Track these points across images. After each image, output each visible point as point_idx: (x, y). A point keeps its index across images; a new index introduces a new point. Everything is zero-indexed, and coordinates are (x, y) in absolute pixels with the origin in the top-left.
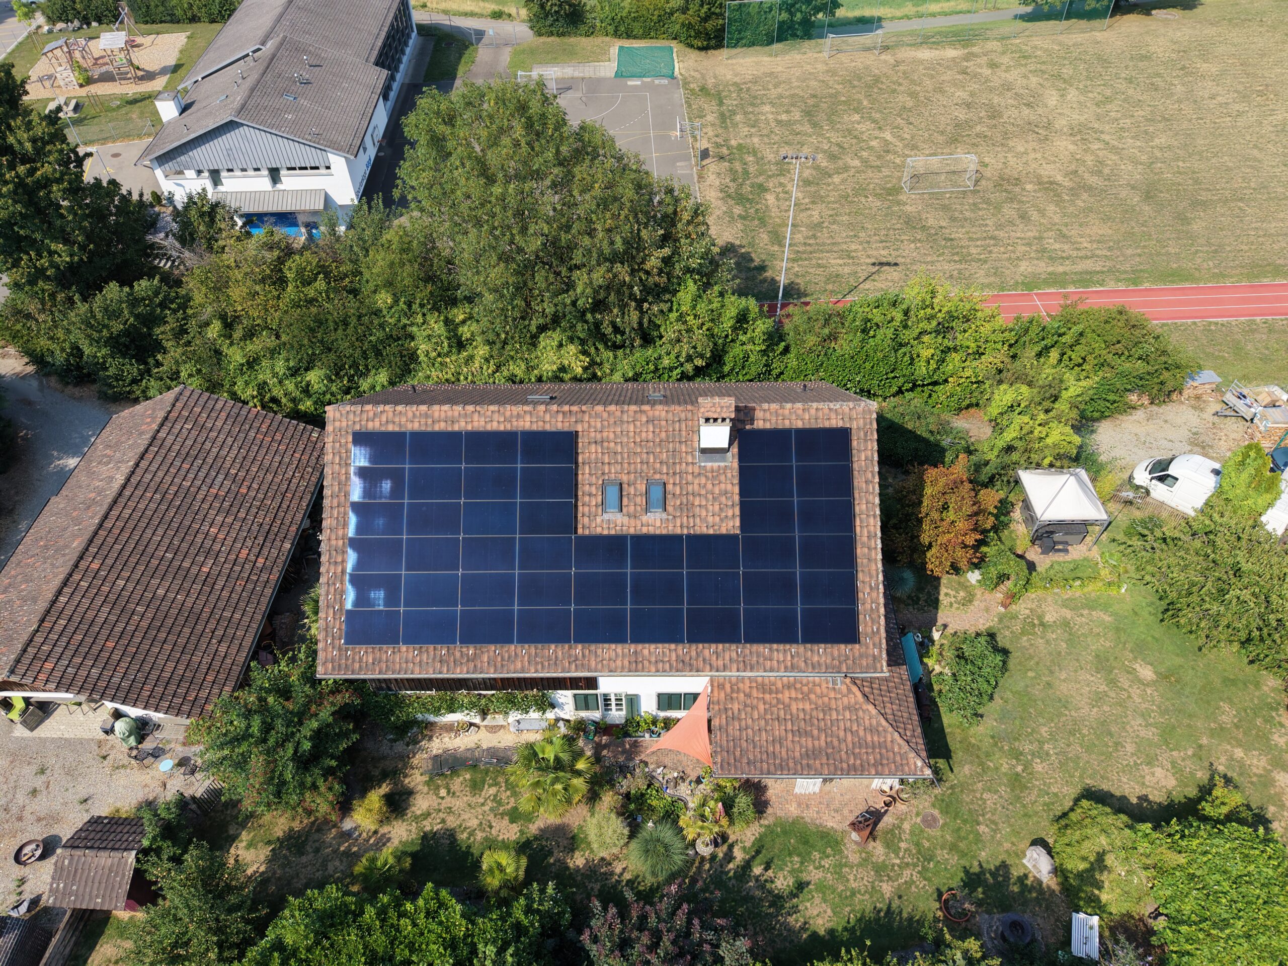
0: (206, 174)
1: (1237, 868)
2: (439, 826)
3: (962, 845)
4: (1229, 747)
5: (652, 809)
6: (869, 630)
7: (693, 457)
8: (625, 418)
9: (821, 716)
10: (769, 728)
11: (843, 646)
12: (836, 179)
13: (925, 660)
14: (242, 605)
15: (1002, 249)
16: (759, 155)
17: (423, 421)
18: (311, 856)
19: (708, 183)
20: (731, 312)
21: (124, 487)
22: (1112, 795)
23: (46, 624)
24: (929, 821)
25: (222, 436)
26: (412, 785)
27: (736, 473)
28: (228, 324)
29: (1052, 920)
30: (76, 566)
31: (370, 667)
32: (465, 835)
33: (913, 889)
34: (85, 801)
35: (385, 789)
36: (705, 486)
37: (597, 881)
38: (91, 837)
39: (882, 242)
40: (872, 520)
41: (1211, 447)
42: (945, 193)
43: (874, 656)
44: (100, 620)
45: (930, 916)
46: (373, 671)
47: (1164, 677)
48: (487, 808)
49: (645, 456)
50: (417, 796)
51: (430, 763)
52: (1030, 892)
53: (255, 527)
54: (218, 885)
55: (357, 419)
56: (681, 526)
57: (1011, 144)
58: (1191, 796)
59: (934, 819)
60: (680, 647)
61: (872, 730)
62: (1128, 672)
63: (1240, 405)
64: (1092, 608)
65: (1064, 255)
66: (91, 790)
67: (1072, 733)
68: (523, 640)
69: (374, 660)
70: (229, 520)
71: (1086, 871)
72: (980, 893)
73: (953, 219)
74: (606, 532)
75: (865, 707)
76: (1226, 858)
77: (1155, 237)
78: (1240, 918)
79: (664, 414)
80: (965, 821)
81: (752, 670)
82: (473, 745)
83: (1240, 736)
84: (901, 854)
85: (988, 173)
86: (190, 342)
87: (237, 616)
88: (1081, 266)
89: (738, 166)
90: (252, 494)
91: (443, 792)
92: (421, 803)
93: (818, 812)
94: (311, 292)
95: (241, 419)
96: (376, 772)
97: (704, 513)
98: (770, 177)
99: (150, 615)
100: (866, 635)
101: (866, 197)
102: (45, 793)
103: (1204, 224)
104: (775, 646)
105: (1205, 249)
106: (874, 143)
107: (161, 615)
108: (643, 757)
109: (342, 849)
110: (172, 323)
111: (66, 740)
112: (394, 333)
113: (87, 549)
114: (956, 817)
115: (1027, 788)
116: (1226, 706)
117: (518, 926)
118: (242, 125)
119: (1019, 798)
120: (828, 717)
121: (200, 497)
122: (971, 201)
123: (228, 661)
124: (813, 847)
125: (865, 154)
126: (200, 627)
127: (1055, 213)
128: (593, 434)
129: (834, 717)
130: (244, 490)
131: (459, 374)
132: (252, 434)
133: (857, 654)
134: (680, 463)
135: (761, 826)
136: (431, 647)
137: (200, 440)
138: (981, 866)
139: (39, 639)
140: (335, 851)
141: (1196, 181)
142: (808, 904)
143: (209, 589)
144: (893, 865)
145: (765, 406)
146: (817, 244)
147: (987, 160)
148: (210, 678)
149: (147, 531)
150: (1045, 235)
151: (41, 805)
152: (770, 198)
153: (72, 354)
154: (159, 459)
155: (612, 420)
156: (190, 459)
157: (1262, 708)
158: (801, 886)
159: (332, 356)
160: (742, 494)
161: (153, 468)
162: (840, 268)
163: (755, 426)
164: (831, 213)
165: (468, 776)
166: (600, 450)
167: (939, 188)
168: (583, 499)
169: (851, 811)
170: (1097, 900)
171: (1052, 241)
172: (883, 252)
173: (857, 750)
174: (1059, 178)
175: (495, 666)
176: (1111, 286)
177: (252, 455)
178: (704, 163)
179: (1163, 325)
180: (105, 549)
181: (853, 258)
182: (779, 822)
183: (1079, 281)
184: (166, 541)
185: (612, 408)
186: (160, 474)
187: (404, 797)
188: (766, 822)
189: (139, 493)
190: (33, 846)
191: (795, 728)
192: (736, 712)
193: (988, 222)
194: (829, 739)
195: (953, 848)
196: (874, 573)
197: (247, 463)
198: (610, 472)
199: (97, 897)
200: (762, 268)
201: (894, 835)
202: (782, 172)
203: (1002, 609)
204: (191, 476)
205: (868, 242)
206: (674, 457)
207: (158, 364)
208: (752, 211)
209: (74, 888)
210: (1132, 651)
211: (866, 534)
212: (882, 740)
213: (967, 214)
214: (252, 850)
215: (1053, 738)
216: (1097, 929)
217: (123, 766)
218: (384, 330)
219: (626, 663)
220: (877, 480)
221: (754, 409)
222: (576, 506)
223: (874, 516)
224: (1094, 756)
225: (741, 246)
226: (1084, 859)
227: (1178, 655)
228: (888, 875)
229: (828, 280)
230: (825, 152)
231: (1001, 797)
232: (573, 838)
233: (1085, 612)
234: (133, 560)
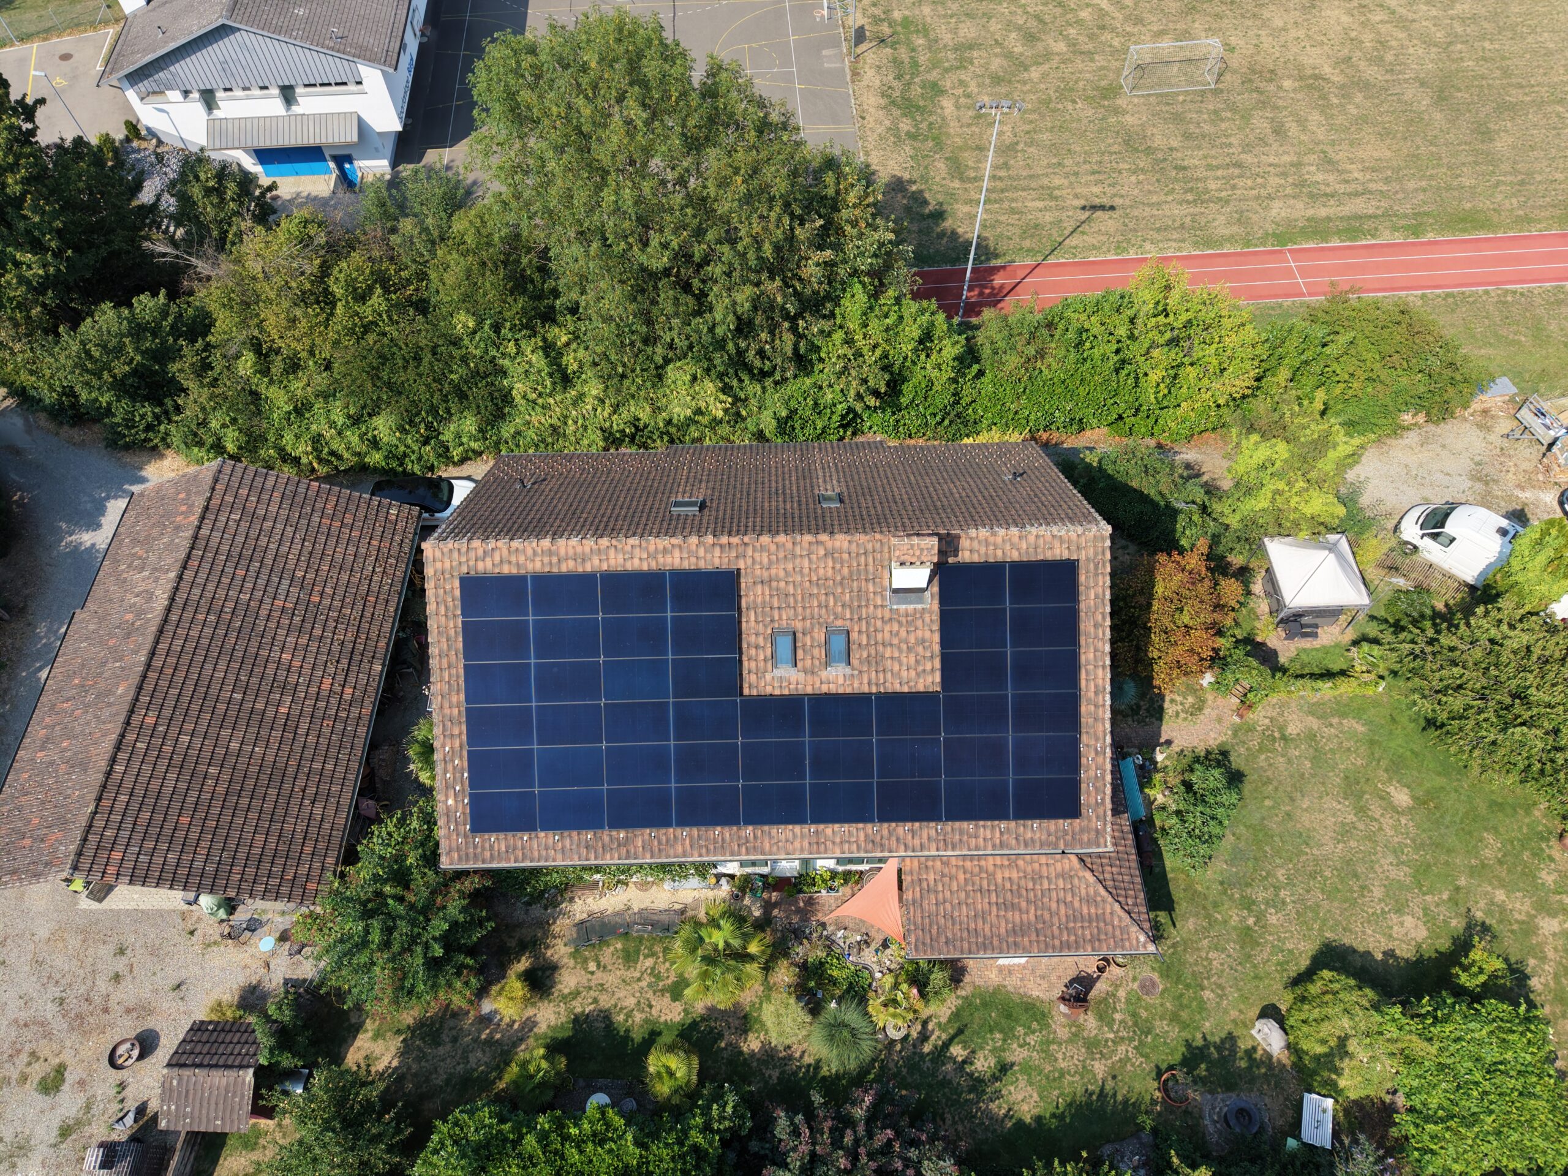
0: (196, 95)
1: (1490, 1054)
2: (592, 1007)
3: (1184, 1015)
4: (1489, 889)
5: (834, 982)
6: (1092, 801)
7: (883, 598)
8: (798, 551)
9: (1030, 885)
10: (970, 901)
11: (1061, 821)
12: (1035, 74)
13: (1147, 790)
14: (333, 751)
15: (1249, 182)
16: (932, 36)
17: (546, 560)
18: (448, 1047)
19: (864, 83)
20: (913, 331)
21: (169, 610)
22: (1355, 951)
23: (104, 803)
24: (1147, 987)
25: (279, 526)
26: (555, 958)
27: (936, 617)
28: (263, 353)
29: (1281, 1098)
30: (128, 723)
31: (504, 855)
32: (621, 1018)
33: (1129, 1067)
34: (179, 986)
35: (524, 964)
36: (897, 634)
37: (774, 1067)
38: (197, 1050)
39: (1093, 173)
40: (1100, 672)
41: (1496, 481)
42: (1178, 94)
43: (1097, 831)
44: (167, 790)
45: (1148, 1098)
46: (508, 860)
47: (1420, 802)
48: (644, 984)
49: (823, 598)
50: (563, 971)
51: (574, 929)
52: (1258, 1068)
53: (336, 647)
54: (352, 1108)
55: (464, 559)
56: (869, 684)
57: (1266, 14)
58: (1442, 950)
59: (1154, 985)
60: (869, 826)
61: (1089, 900)
62: (1382, 798)
63: (1536, 423)
64: (1343, 715)
65: (1328, 190)
66: (183, 974)
67: (1312, 876)
68: (683, 823)
69: (507, 847)
70: (303, 641)
71: (1326, 1055)
72: (1202, 1069)
73: (1187, 136)
74: (777, 692)
75: (1081, 874)
76: (1480, 1043)
77: (1445, 161)
78: (1491, 1112)
79: (846, 545)
80: (1188, 986)
81: (953, 849)
82: (622, 907)
83: (1504, 874)
84: (1115, 1027)
85: (1234, 61)
86: (216, 380)
87: (329, 767)
88: (1350, 207)
89: (903, 53)
90: (326, 602)
91: (592, 966)
92: (568, 980)
93: (1022, 980)
94: (367, 311)
95: (299, 499)
96: (512, 943)
97: (896, 668)
98: (947, 70)
99: (226, 777)
100: (1089, 806)
101: (1074, 102)
102: (129, 978)
103: (1510, 140)
104: (981, 823)
105: (1509, 178)
106: (1084, 14)
107: (239, 776)
108: (820, 916)
109: (483, 1036)
110: (190, 354)
111: (143, 912)
112: (481, 369)
113: (137, 700)
114: (1178, 980)
115: (1258, 944)
116: (1489, 837)
117: (696, 1148)
118: (239, 30)
119: (1250, 956)
120: (1038, 887)
121: (264, 612)
122: (1211, 107)
123: (327, 825)
124: (1017, 1021)
125: (1072, 32)
126: (287, 786)
127: (1320, 125)
128: (758, 572)
129: (1046, 886)
130: (316, 599)
131: (566, 417)
132: (316, 519)
133: (1077, 829)
134: (867, 606)
135: (958, 997)
136: (574, 833)
137: (253, 534)
138: (1204, 1038)
139: (99, 823)
140: (476, 1040)
141: (1506, 73)
142: (1012, 1088)
143: (291, 736)
144: (1106, 1041)
145: (973, 532)
146: (1010, 177)
147: (1233, 40)
148: (308, 849)
149: (206, 666)
150: (1306, 160)
151: (126, 994)
152: (947, 105)
153: (64, 394)
154: (206, 566)
155: (781, 555)
156: (244, 563)
157: (1531, 839)
158: (1004, 1068)
159: (403, 401)
160: (944, 643)
161: (200, 580)
162: (1039, 215)
163: (960, 559)
164: (1027, 127)
165: (619, 946)
166: (767, 592)
167: (1171, 86)
168: (748, 652)
169: (1059, 977)
170: (1334, 1085)
171: (1313, 169)
172: (1096, 190)
173: (1071, 925)
174: (1327, 70)
175: (652, 851)
176: (1386, 237)
177: (319, 547)
178: (859, 50)
179: (1448, 295)
180: (159, 695)
181: (1056, 198)
182: (979, 993)
183: (1346, 230)
184: (232, 677)
185: (781, 538)
186: (211, 587)
187: (548, 973)
188: (964, 993)
189: (188, 616)
190: (128, 1045)
191: (1001, 900)
192: (932, 883)
193: (1232, 140)
194: (1039, 913)
195: (1174, 1018)
196: (1101, 735)
197: (315, 560)
198: (780, 619)
199: (216, 1118)
200: (939, 215)
201: (1107, 1005)
202: (963, 64)
203: (1237, 719)
204: (249, 585)
205: (1076, 174)
206: (859, 598)
207: (178, 409)
208: (924, 125)
209: (188, 1110)
210: (1386, 770)
211: (1092, 689)
212: (1100, 911)
213: (1207, 128)
214: (380, 1042)
215: (1290, 883)
216: (1330, 1113)
217: (215, 943)
218: (468, 365)
219: (806, 844)
220: (1108, 623)
221: (958, 537)
222: (741, 661)
223: (1104, 667)
224: (1336, 904)
225: (912, 182)
226: (1324, 1042)
227: (1439, 774)
228: (1101, 1053)
229: (1024, 234)
230: (1019, 28)
231: (1229, 956)
232: (745, 1017)
233: (1335, 721)
234: (195, 707)
